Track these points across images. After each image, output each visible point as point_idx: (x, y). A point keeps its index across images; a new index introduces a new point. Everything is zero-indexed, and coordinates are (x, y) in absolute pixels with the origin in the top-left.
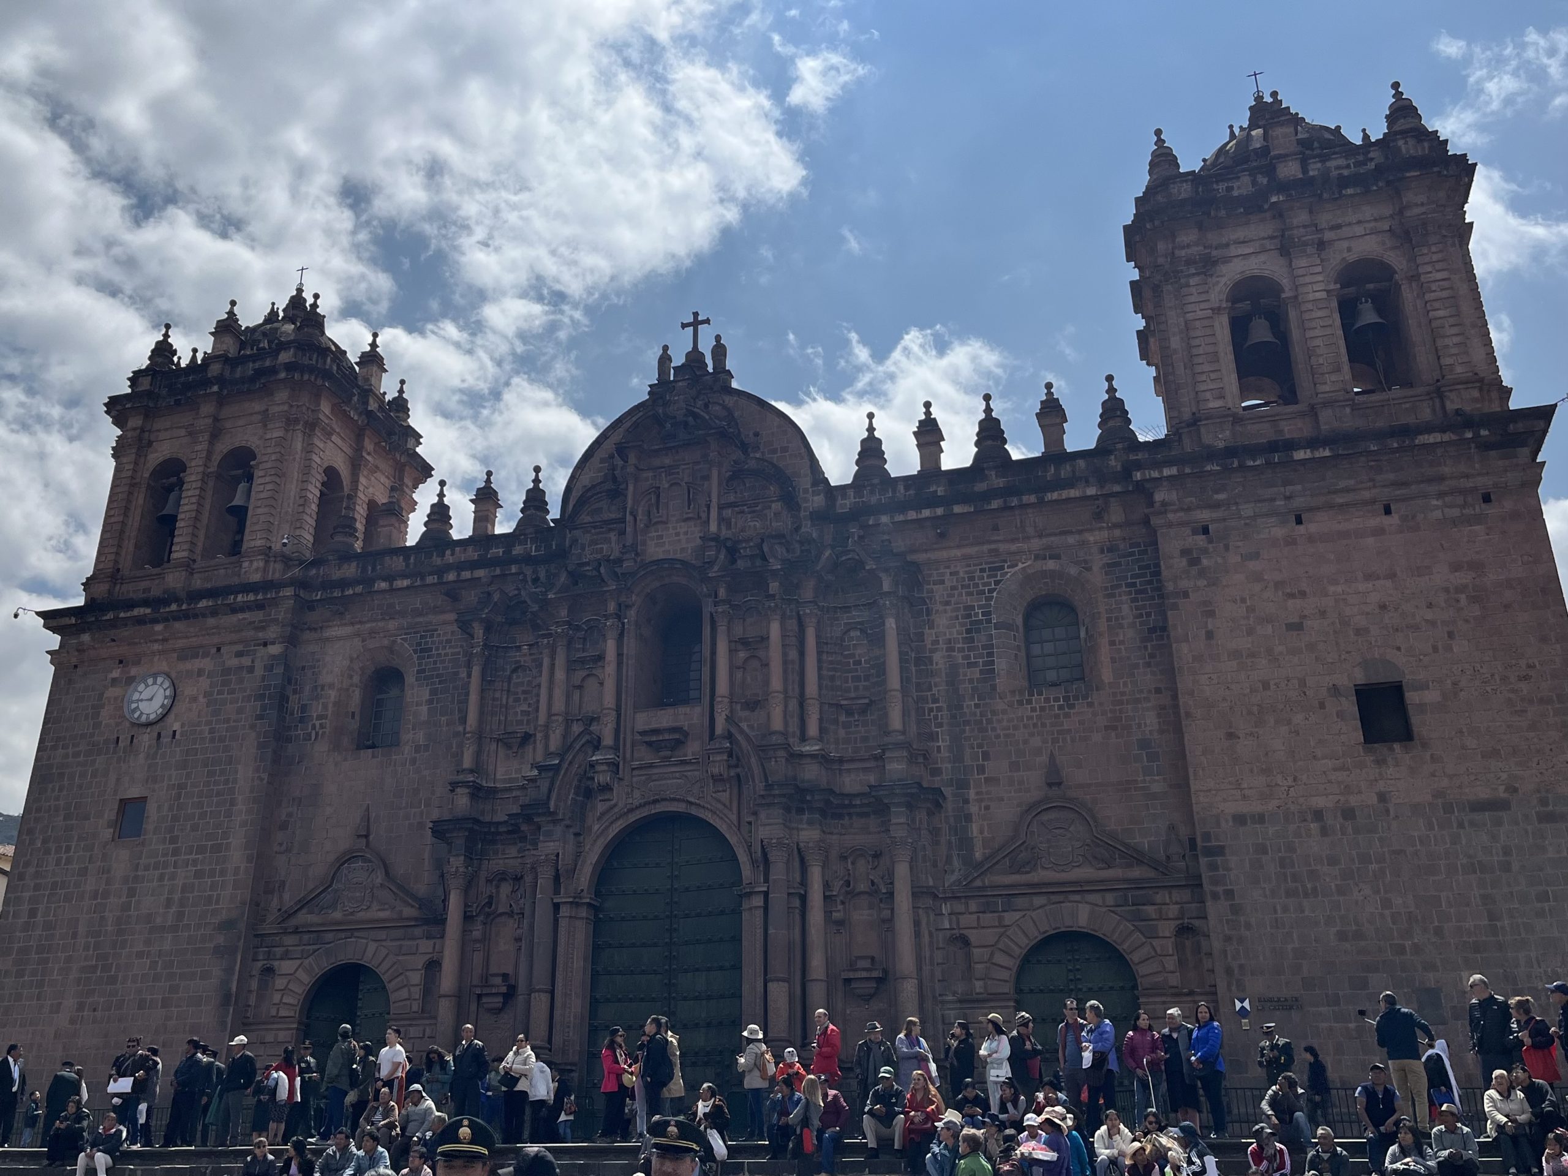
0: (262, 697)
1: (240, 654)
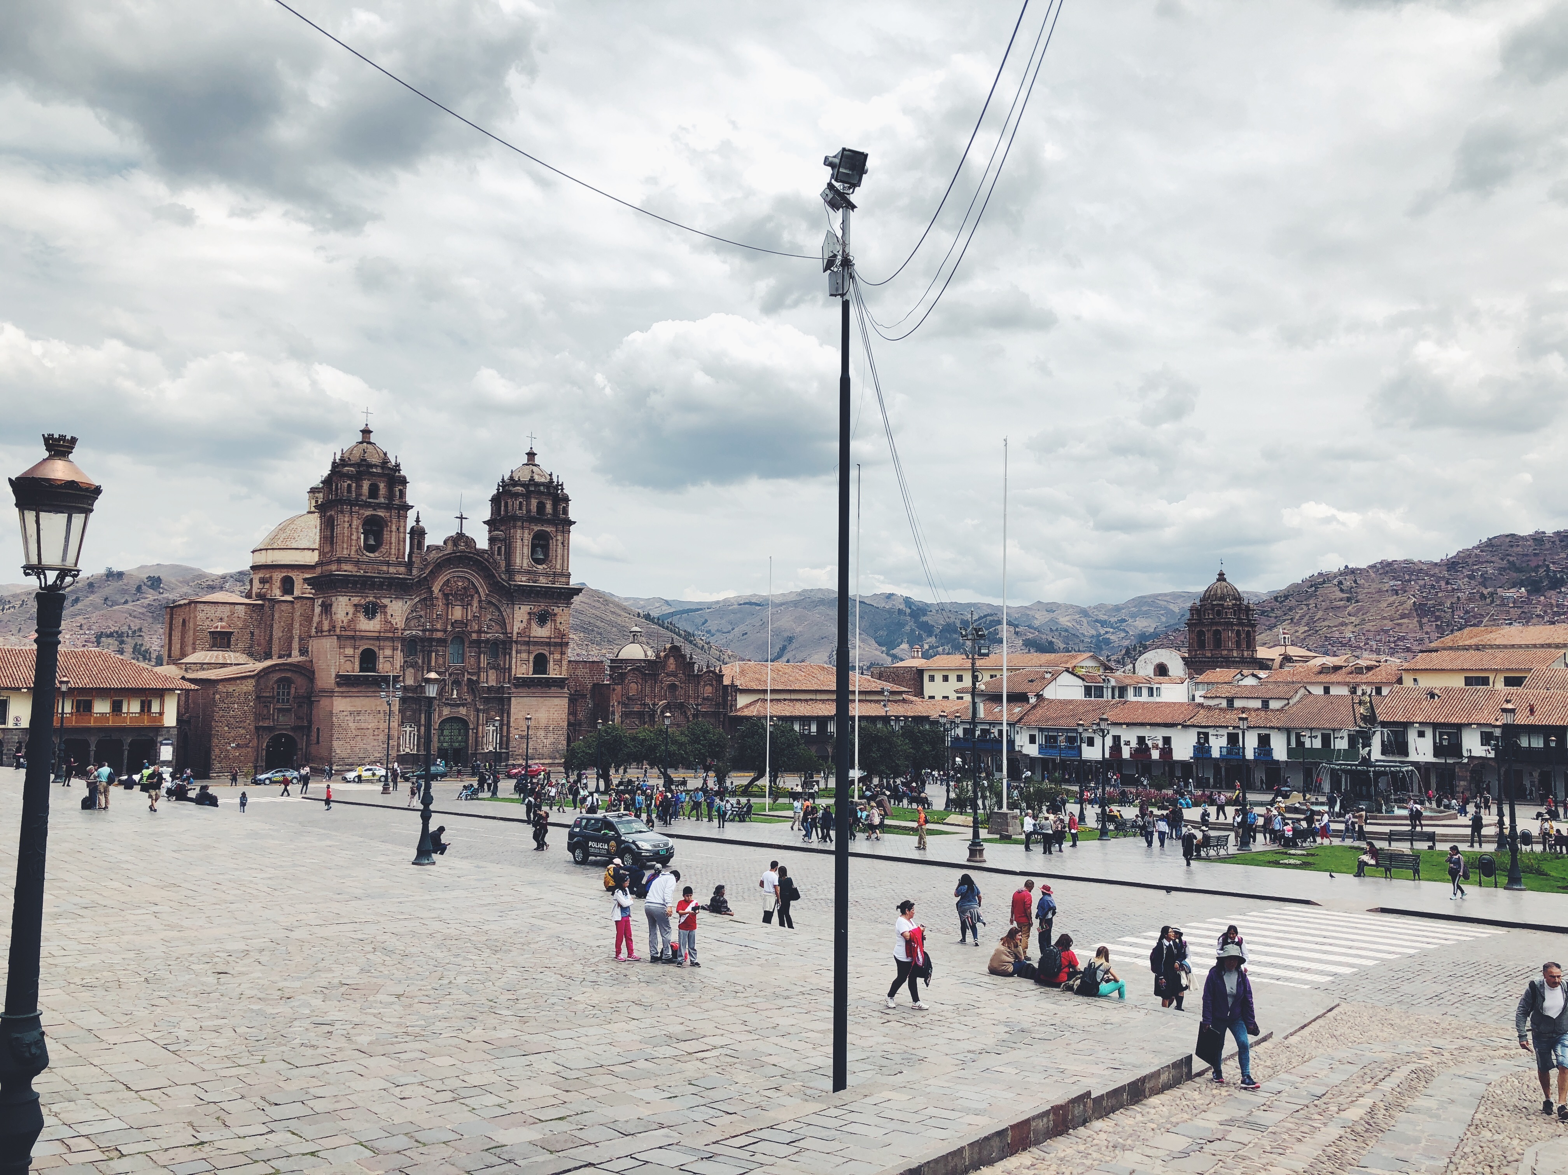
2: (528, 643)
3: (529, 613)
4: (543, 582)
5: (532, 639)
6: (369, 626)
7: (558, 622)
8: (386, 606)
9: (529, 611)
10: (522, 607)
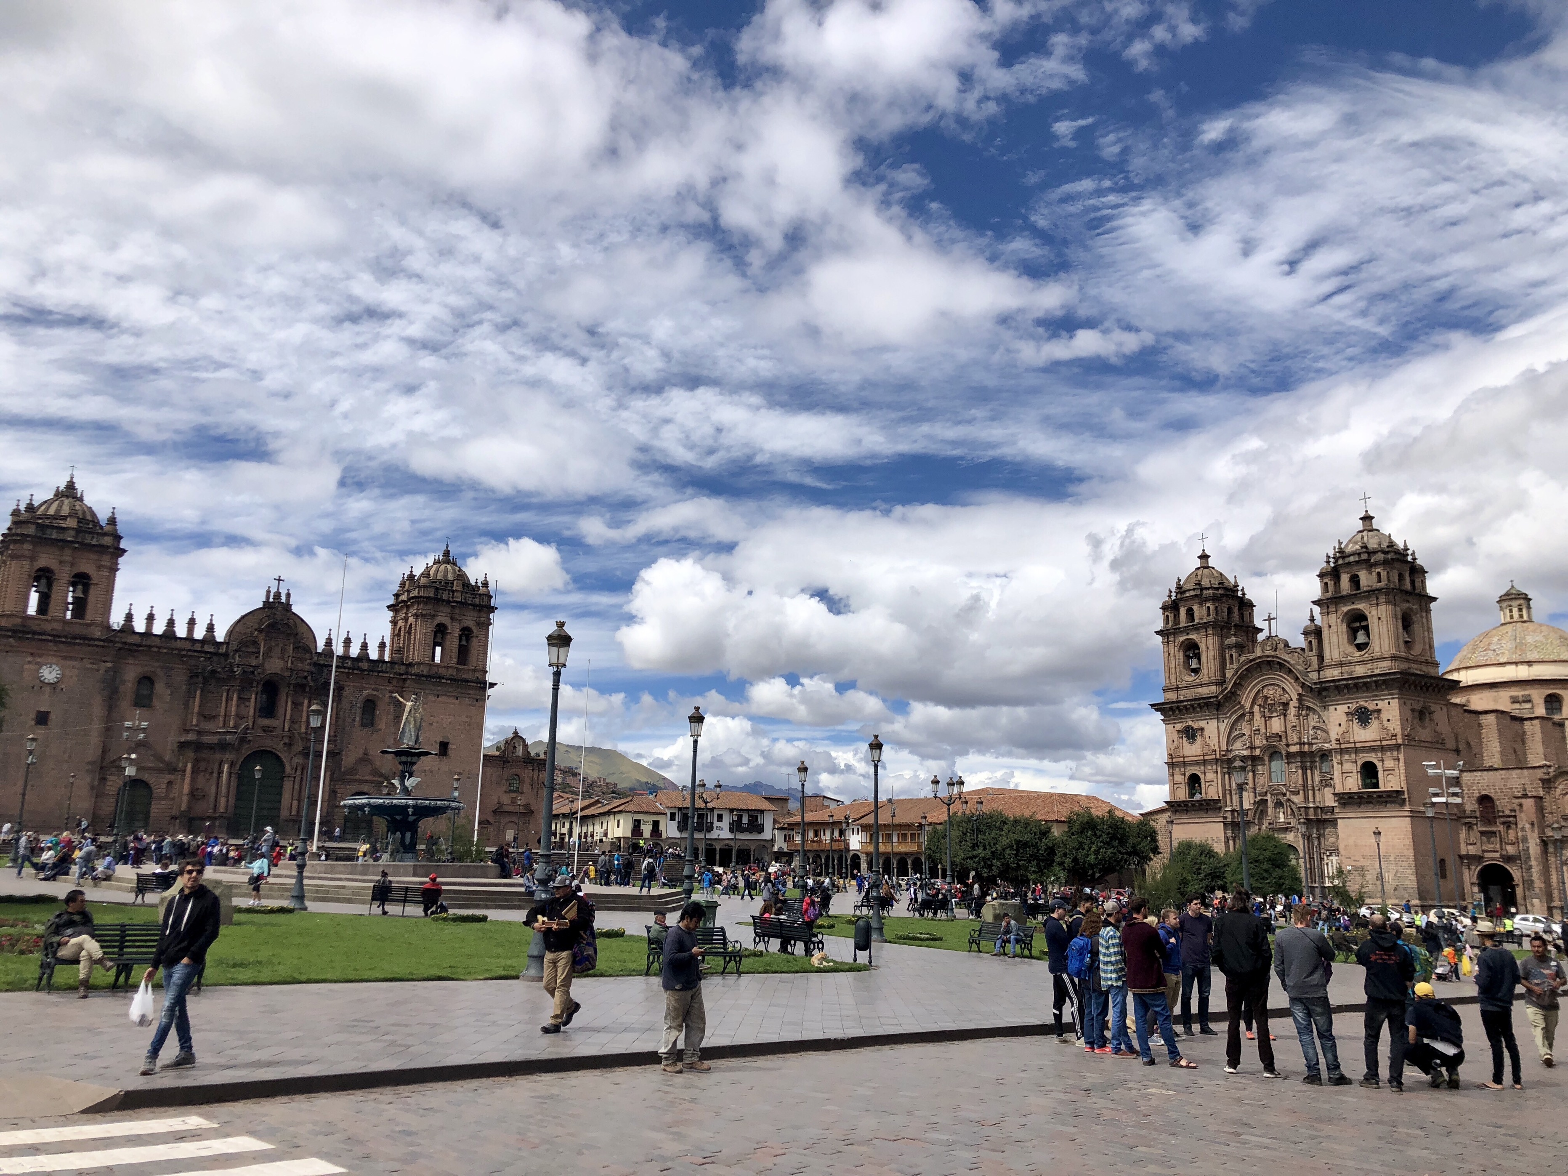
0: (103, 682)
1: (91, 663)
2: (1347, 751)
3: (1347, 714)
4: (1360, 671)
5: (1353, 745)
6: (1192, 750)
7: (1385, 719)
8: (1202, 729)
9: (1347, 710)
10: (1337, 707)
